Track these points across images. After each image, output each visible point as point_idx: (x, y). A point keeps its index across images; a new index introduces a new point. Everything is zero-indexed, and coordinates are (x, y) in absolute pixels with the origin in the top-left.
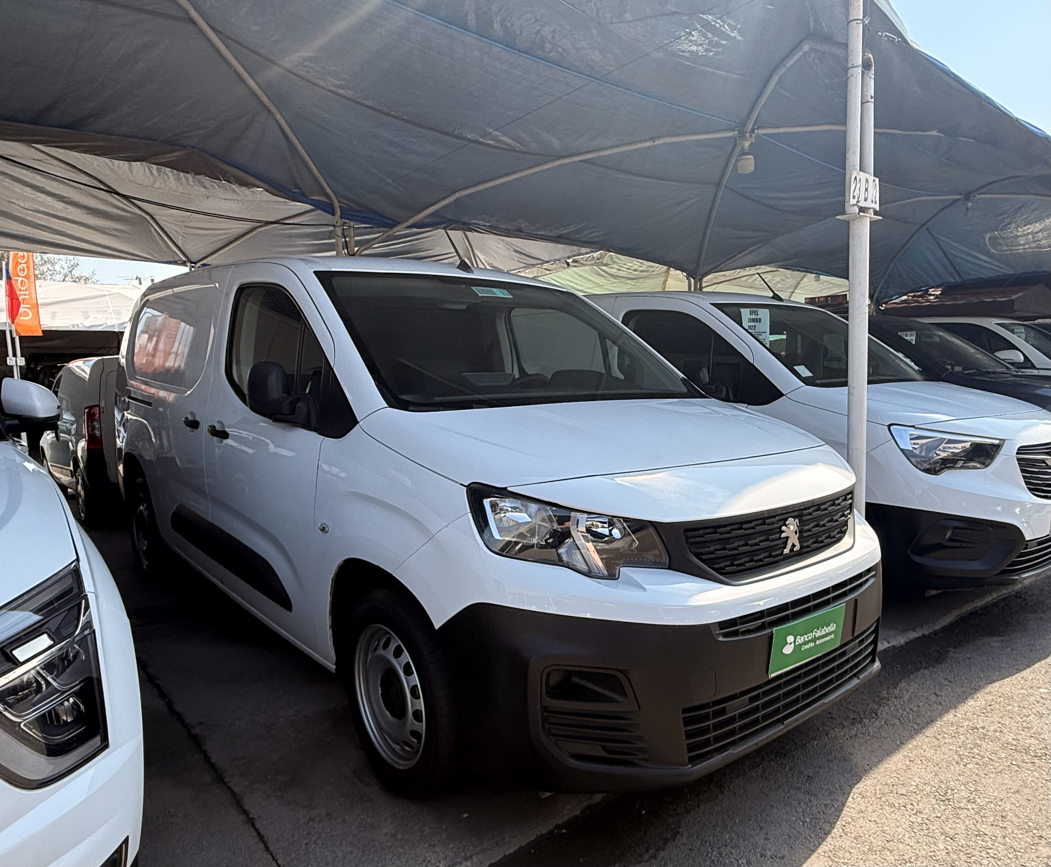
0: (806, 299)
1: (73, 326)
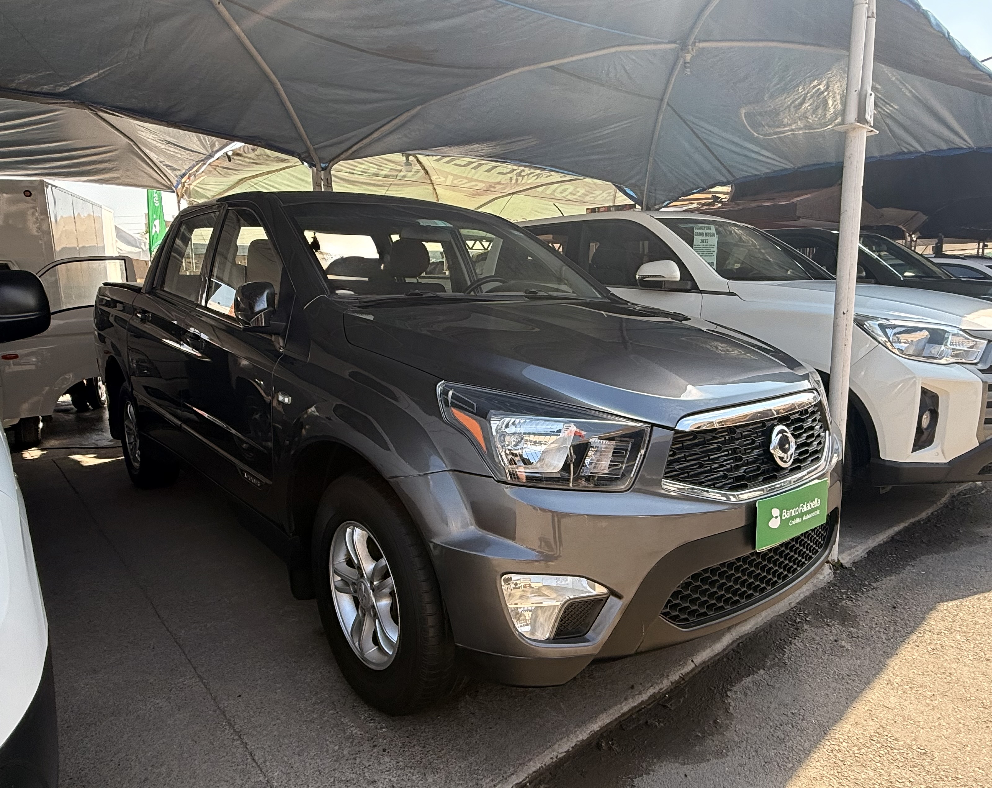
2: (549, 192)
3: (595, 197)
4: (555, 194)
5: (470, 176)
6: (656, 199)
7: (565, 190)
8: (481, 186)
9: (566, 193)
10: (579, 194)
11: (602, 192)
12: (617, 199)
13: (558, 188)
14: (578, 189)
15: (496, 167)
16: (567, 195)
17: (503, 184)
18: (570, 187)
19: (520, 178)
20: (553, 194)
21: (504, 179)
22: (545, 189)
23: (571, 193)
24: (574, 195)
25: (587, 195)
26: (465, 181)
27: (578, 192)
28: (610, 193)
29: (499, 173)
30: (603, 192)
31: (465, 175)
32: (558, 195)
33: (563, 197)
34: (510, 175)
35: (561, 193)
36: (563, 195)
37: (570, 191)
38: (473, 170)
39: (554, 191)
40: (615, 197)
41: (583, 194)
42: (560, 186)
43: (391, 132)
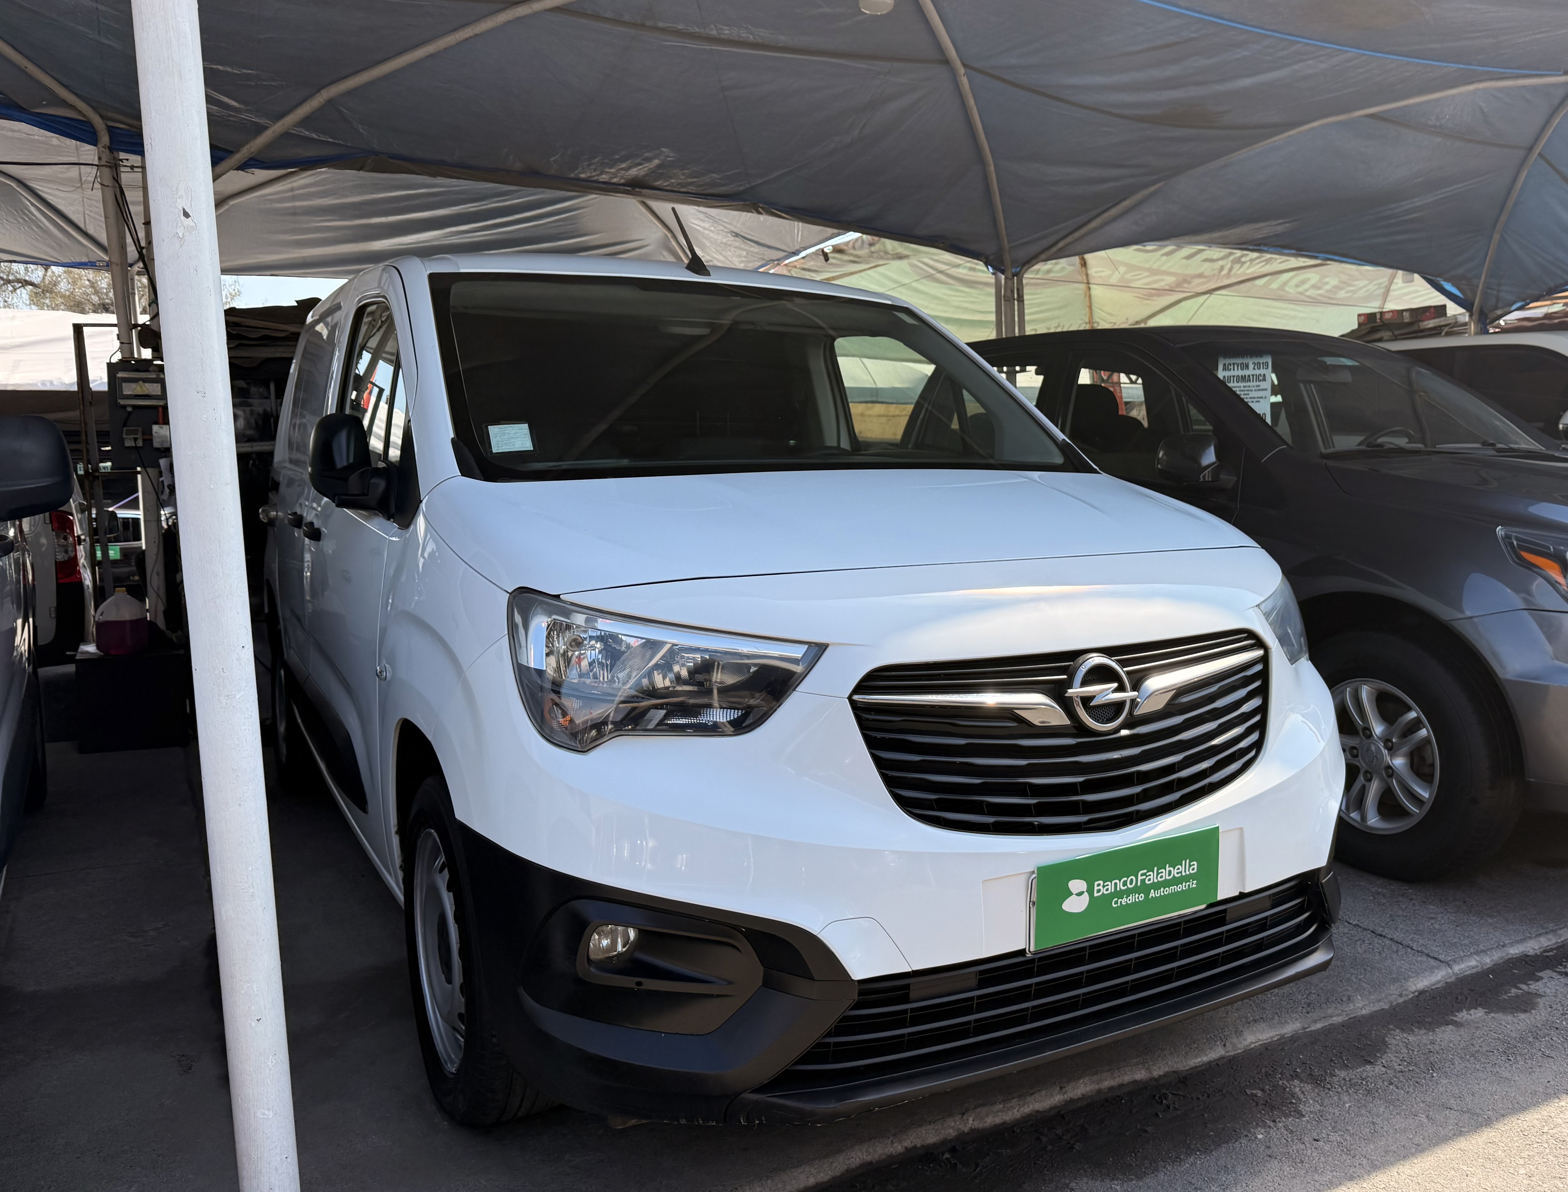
0: (1359, 315)
1: (43, 384)
2: (1275, 286)
3: (1354, 292)
4: (1287, 288)
5: (1155, 266)
6: (1498, 298)
7: (1303, 282)
8: (1170, 280)
9: (1306, 286)
10: (1328, 287)
11: (1366, 282)
12: (1391, 293)
13: (1292, 278)
14: (1327, 280)
15: (1203, 250)
16: (1306, 290)
17: (1205, 277)
18: (1313, 276)
19: (1237, 266)
20: (1283, 290)
21: (1207, 268)
22: (1268, 280)
23: (1314, 286)
24: (1320, 288)
25: (1342, 289)
26: (1146, 274)
27: (1327, 283)
28: (1381, 284)
29: (1206, 260)
30: (1370, 283)
31: (1147, 266)
32: (1290, 290)
33: (1301, 293)
34: (1221, 263)
35: (1297, 286)
36: (1300, 289)
37: (1312, 282)
38: (1164, 258)
39: (1285, 284)
40: (1388, 291)
41: (1335, 287)
42: (1296, 275)
43: (1115, 219)
